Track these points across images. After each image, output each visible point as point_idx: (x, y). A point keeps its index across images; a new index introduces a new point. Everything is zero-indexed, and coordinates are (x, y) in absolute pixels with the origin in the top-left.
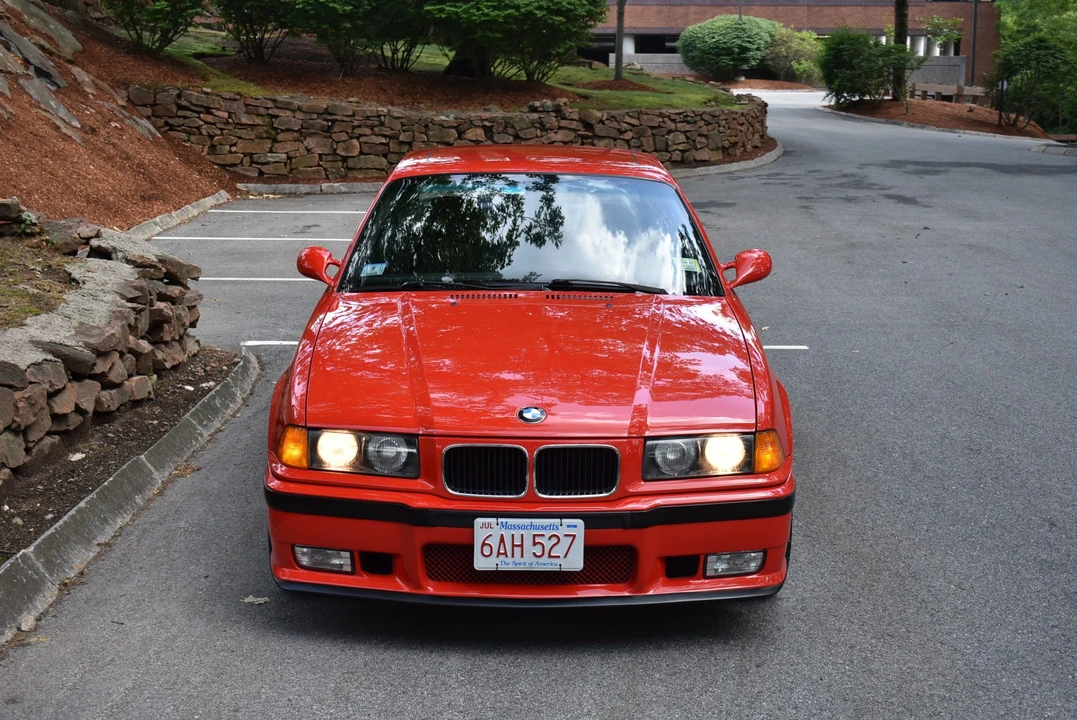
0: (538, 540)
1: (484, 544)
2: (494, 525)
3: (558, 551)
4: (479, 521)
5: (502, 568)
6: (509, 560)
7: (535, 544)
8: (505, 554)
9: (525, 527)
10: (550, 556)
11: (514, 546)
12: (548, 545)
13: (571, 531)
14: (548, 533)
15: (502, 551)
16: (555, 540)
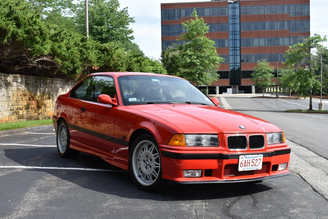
0: (253, 161)
1: (241, 163)
2: (244, 157)
3: (257, 164)
4: (240, 157)
5: (245, 170)
6: (246, 167)
9: (250, 157)
10: (255, 166)
11: (248, 163)
13: (260, 158)
14: (255, 159)
15: (245, 165)
16: (256, 161)
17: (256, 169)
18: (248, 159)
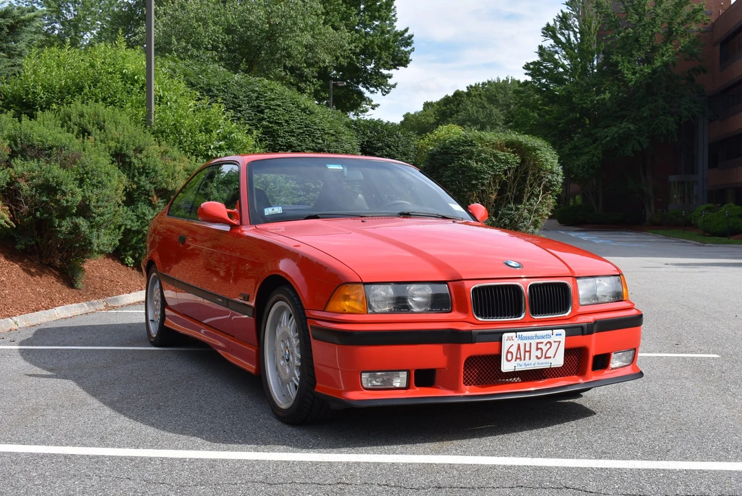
0: (540, 346)
1: (508, 352)
2: (514, 338)
4: (505, 336)
5: (518, 369)
6: (522, 362)
7: (537, 349)
8: (520, 359)
9: (531, 338)
10: (546, 358)
11: (525, 351)
12: (545, 349)
13: (558, 339)
14: (545, 341)
15: (518, 356)
16: (548, 345)
17: (547, 366)
18: (525, 341)
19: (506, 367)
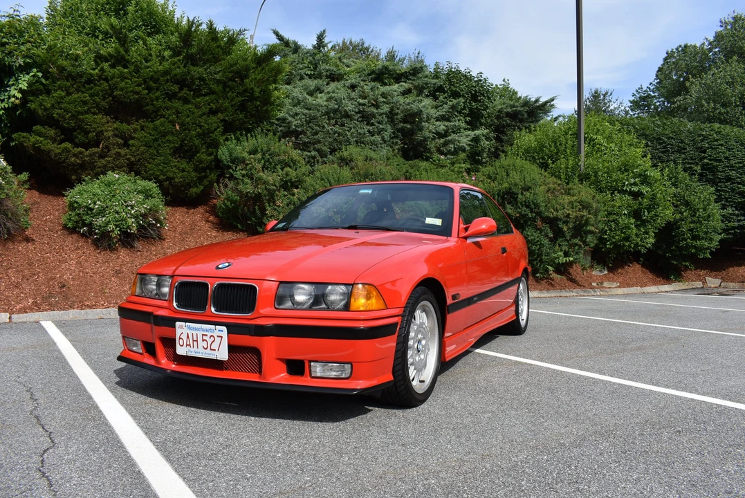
0: (205, 338)
1: (180, 338)
2: (184, 327)
3: (215, 346)
4: (178, 324)
5: (189, 354)
6: (192, 349)
7: (203, 340)
8: (190, 345)
9: (197, 329)
10: (211, 349)
11: (193, 340)
12: (210, 341)
13: (220, 334)
14: (209, 334)
15: (188, 343)
16: (212, 339)
17: (213, 357)
18: (193, 332)
19: (181, 351)
